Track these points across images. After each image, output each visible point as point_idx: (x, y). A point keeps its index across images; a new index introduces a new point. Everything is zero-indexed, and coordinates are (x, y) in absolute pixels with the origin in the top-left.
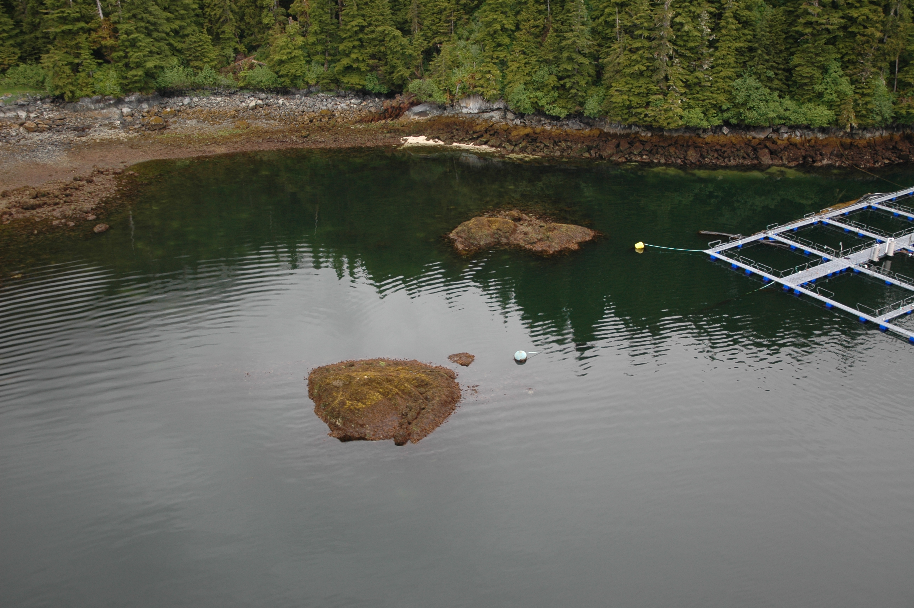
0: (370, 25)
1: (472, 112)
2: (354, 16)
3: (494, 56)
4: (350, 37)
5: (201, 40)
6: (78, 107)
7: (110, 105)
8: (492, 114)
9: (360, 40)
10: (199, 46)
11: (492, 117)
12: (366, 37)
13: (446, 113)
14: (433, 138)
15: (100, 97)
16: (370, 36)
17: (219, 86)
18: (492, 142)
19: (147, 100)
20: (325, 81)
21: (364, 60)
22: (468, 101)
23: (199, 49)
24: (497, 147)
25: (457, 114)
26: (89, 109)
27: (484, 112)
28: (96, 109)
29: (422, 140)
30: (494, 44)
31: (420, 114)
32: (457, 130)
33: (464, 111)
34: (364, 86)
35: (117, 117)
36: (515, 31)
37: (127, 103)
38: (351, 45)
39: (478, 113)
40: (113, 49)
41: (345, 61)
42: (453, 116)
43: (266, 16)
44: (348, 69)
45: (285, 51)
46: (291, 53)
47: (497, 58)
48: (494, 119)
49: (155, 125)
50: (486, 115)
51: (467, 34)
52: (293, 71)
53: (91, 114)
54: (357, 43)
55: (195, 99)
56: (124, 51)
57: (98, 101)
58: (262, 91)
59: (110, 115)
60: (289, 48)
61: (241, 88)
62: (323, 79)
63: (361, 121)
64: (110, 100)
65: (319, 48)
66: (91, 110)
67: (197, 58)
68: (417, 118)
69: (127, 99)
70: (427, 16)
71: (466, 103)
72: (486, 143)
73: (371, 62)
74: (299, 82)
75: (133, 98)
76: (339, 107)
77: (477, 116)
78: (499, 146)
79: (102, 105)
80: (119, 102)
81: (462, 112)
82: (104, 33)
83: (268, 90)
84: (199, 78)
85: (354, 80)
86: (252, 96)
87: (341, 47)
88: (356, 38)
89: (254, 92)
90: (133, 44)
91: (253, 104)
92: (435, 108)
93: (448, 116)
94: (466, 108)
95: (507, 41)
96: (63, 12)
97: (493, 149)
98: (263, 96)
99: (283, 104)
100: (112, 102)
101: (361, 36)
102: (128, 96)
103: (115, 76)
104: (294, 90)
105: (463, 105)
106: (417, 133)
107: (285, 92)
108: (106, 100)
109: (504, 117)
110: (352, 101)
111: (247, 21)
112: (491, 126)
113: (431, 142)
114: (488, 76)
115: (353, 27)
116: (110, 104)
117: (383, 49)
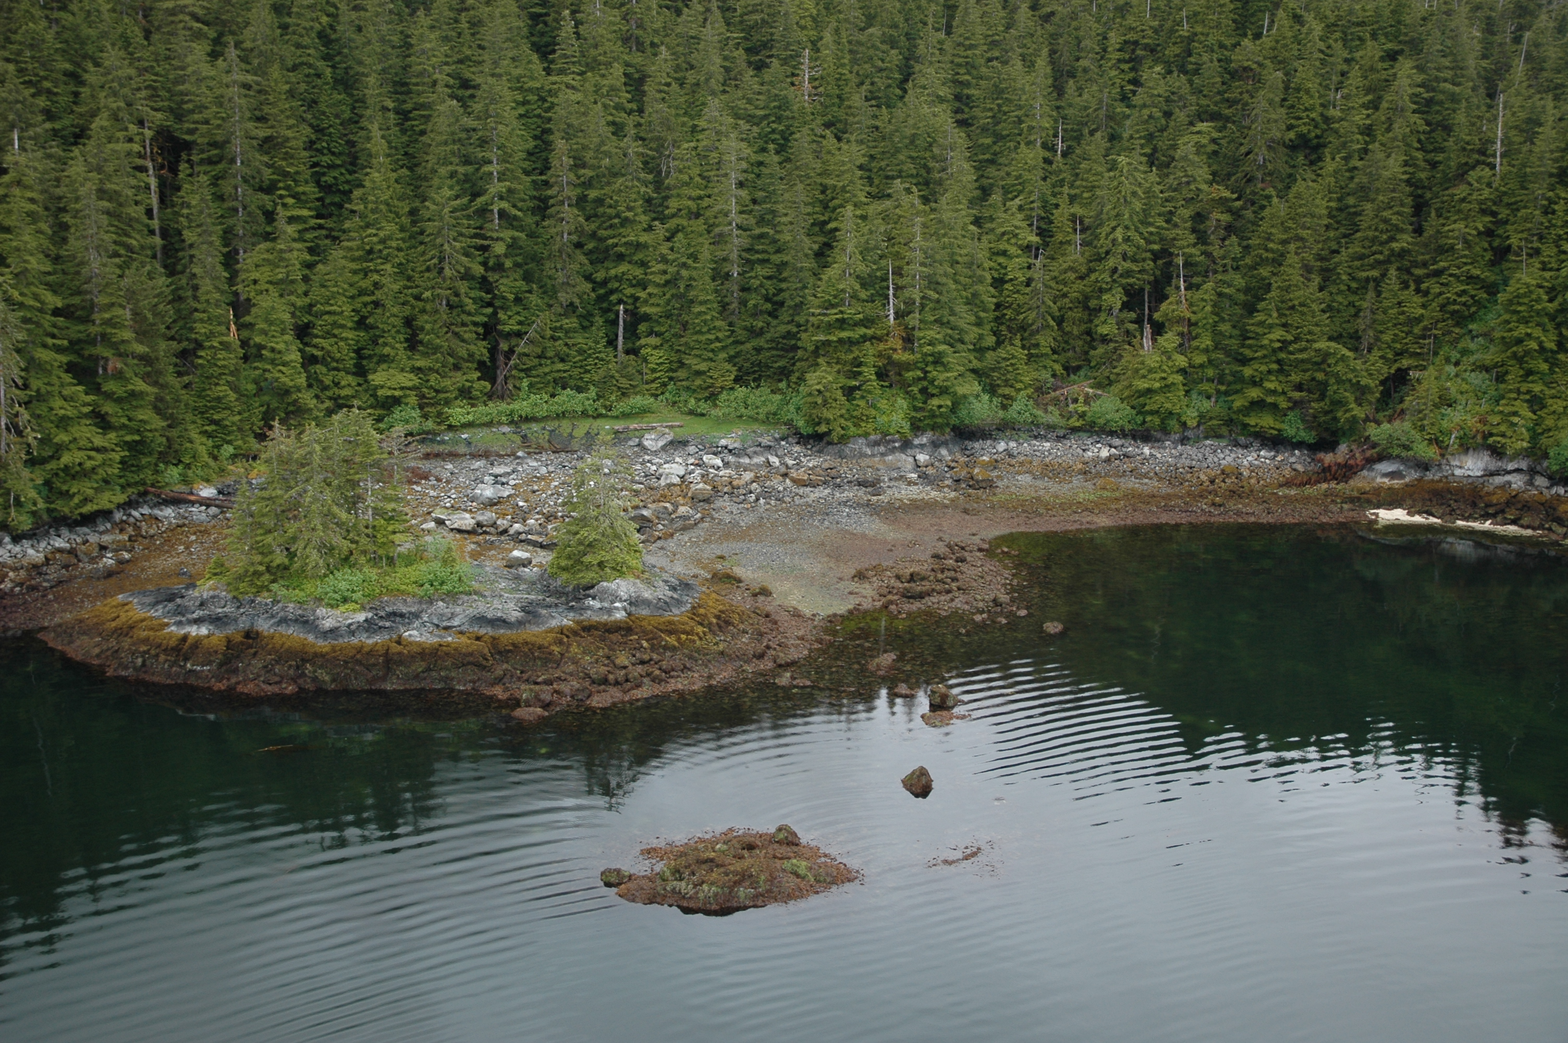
0: (1297, 339)
1: (1471, 473)
2: (1271, 327)
3: (1523, 389)
4: (1265, 357)
5: (1014, 357)
6: (847, 451)
7: (895, 450)
8: (1508, 478)
9: (1278, 362)
10: (1012, 365)
11: (1509, 483)
12: (1292, 357)
13: (1429, 476)
14: (1420, 513)
15: (879, 437)
16: (1300, 356)
17: (1038, 426)
18: (1525, 521)
19: (945, 444)
20: (1215, 422)
21: (1284, 393)
22: (1463, 458)
23: (1010, 369)
24: (1534, 529)
25: (1446, 477)
26: (863, 455)
27: (1492, 474)
28: (873, 455)
29: (1399, 515)
30: (1522, 372)
31: (1392, 475)
32: (1456, 501)
33: (1458, 472)
34: (1279, 430)
35: (909, 467)
36: (1557, 352)
37: (916, 447)
38: (1264, 368)
39: (1482, 476)
40: (907, 366)
41: (1254, 393)
42: (1440, 481)
44: (1258, 405)
45: (1158, 376)
46: (1164, 379)
47: (1528, 392)
48: (1514, 486)
49: (983, 481)
50: (1498, 480)
52: (1168, 405)
53: (868, 461)
54: (1275, 366)
55: (1013, 444)
56: (922, 370)
57: (877, 444)
58: (1112, 433)
59: (899, 464)
60: (1165, 371)
61: (1074, 430)
62: (1211, 418)
63: (1288, 484)
64: (894, 442)
65: (1210, 372)
66: (866, 456)
67: (1007, 383)
68: (1386, 480)
69: (916, 442)
70: (1387, 329)
71: (1461, 461)
72: (1514, 522)
73: (1297, 395)
74: (1173, 423)
75: (924, 440)
77: (1481, 480)
78: (1541, 527)
79: (882, 449)
80: (906, 445)
81: (1453, 475)
82: (895, 342)
83: (1123, 434)
84: (1012, 413)
85: (1266, 421)
86: (1098, 442)
87: (1247, 372)
88: (1274, 358)
89: (1098, 435)
90: (938, 360)
91: (1105, 453)
92: (1411, 467)
93: (1432, 480)
94: (1461, 467)
95: (1545, 367)
96: (842, 312)
97: (1529, 532)
98: (1117, 442)
99: (1151, 455)
100: (897, 445)
101: (1282, 355)
102: (917, 436)
103: (905, 407)
104: (1159, 435)
105: (1456, 463)
106: (1391, 504)
107: (1144, 436)
108: (889, 442)
109: (1530, 483)
110: (1262, 453)
112: (1515, 497)
113: (1418, 519)
114: (1515, 420)
115: (1271, 341)
116: (895, 448)
117: (1320, 376)
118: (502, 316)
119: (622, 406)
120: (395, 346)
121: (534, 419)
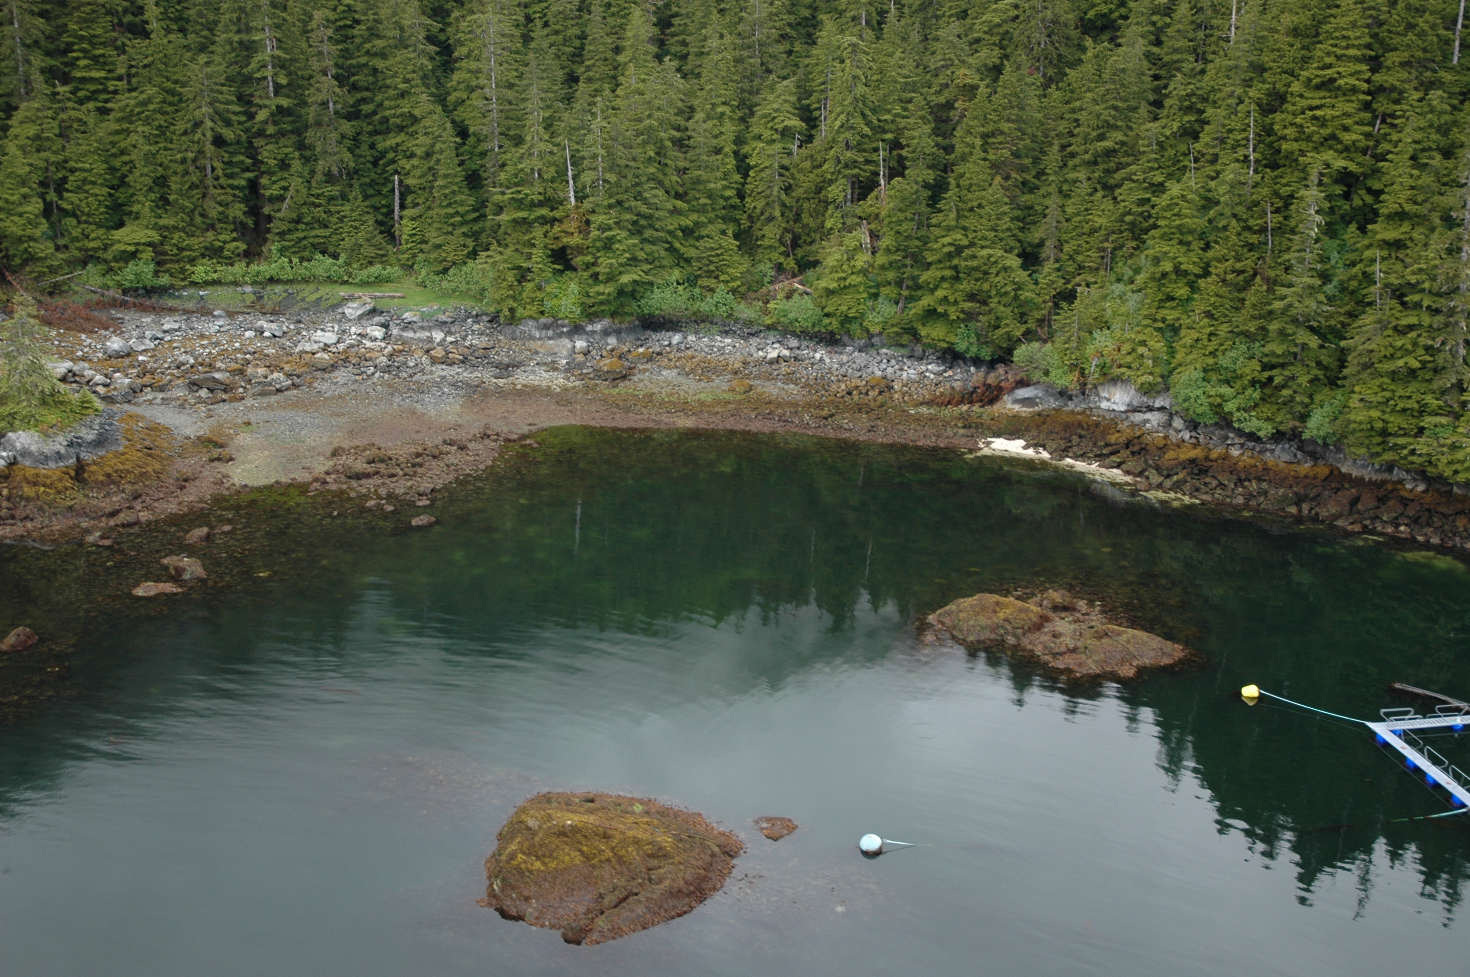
0: (972, 244)
1: (1116, 408)
2: (949, 229)
3: (1159, 316)
4: (940, 261)
5: (721, 247)
6: (517, 333)
7: (561, 335)
8: (1148, 416)
9: (955, 268)
10: (718, 255)
11: (1147, 421)
12: (963, 263)
13: (1071, 406)
14: (1035, 446)
15: (551, 320)
16: (969, 263)
17: (737, 321)
18: (1130, 465)
19: (618, 332)
20: (895, 329)
21: (956, 302)
22: (1112, 389)
23: (715, 259)
24: (1136, 475)
25: (1091, 409)
26: (531, 338)
27: (1136, 410)
28: (540, 339)
29: (1015, 447)
30: (1160, 296)
31: (1025, 402)
32: (1081, 437)
33: (1104, 405)
34: (953, 344)
35: (565, 353)
36: (1198, 276)
37: (587, 333)
38: (939, 274)
39: (1126, 412)
40: (580, 250)
41: (927, 301)
42: (1083, 412)
43: (832, 216)
44: (931, 314)
45: (836, 276)
46: (845, 279)
47: (1164, 320)
48: (1148, 425)
49: (608, 372)
50: (1138, 417)
51: (1131, 273)
52: (844, 308)
53: (532, 345)
54: (948, 273)
55: (691, 338)
56: (594, 254)
57: (546, 327)
58: (794, 334)
59: (556, 350)
60: (843, 271)
61: (769, 328)
62: (893, 326)
63: (929, 403)
64: (563, 326)
65: (891, 275)
66: (533, 339)
67: (709, 274)
68: (1017, 407)
69: (589, 328)
70: (1071, 238)
71: (1109, 392)
72: (1118, 466)
73: (967, 305)
74: (855, 327)
75: (598, 327)
76: (905, 375)
77: (1124, 416)
78: (1140, 474)
79: (550, 333)
80: (577, 330)
81: (1099, 408)
82: (571, 226)
83: (804, 335)
84: (704, 307)
85: (934, 332)
86: (779, 342)
87: (926, 277)
88: (948, 264)
89: (784, 336)
90: (608, 245)
91: (773, 354)
92: (1053, 395)
93: (1073, 411)
94: (1108, 400)
95: (1182, 291)
96: (519, 192)
97: (1128, 479)
98: (794, 343)
99: (821, 360)
100: (565, 330)
101: (956, 262)
102: (591, 322)
103: (576, 291)
104: (846, 339)
105: (1104, 394)
106: (1012, 434)
107: (831, 340)
108: (558, 326)
109: (1168, 424)
110: (930, 367)
111: (805, 221)
112: (1139, 437)
113: (1030, 453)
114: (1141, 350)
115: (944, 246)
116: (563, 332)
117: (986, 286)
118: (264, 181)
119: (364, 274)
120: (144, 206)
121: (278, 281)
